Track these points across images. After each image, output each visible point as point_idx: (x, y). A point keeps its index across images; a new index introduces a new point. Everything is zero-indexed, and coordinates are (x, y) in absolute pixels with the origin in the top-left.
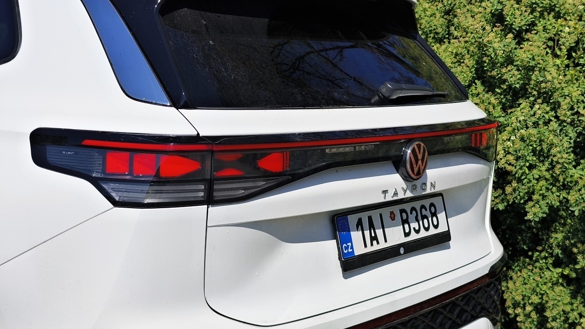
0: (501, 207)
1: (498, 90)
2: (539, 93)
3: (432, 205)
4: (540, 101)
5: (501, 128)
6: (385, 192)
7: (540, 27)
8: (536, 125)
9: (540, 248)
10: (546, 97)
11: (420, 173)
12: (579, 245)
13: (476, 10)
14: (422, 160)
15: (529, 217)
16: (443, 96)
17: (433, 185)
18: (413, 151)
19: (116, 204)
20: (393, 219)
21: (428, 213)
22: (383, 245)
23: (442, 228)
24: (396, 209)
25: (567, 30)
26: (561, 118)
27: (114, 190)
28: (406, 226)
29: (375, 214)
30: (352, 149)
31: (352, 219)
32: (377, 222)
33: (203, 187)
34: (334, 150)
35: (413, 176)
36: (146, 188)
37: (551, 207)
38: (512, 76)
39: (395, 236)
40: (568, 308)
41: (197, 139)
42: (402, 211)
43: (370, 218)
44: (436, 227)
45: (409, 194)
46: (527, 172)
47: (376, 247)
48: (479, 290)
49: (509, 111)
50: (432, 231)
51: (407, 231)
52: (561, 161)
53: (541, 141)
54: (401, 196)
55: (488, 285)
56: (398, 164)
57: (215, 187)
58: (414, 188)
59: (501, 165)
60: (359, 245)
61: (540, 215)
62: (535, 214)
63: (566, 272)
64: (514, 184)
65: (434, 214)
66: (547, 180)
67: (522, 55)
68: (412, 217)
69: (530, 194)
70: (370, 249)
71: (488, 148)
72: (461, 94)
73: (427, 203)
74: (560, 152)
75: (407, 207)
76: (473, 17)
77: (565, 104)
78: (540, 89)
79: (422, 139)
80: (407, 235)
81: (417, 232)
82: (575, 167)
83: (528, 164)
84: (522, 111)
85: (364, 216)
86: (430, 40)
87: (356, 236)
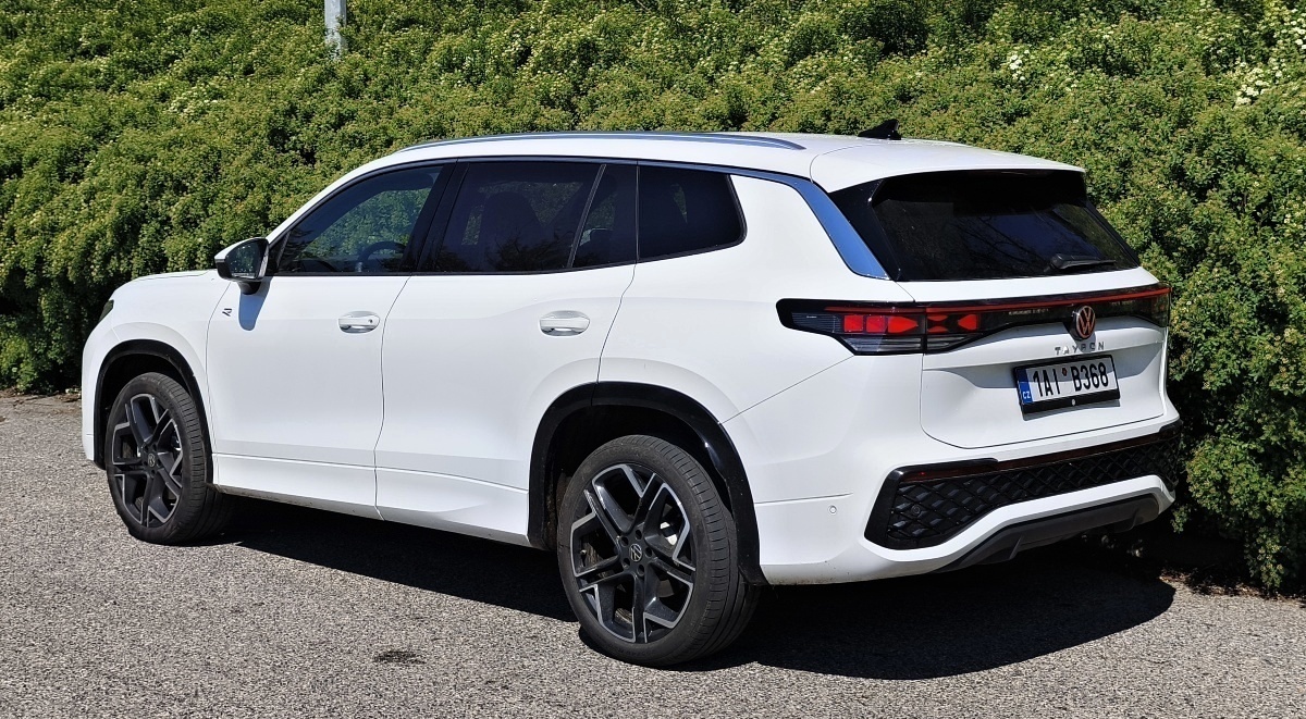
0: (1178, 378)
1: (1175, 254)
2: (1218, 255)
3: (1101, 365)
4: (1218, 264)
5: (1176, 293)
6: (1057, 349)
7: (1224, 182)
8: (1214, 289)
9: (1222, 420)
10: (1227, 260)
11: (1089, 333)
12: (1264, 415)
13: (1154, 164)
14: (1091, 321)
15: (1207, 386)
16: (1112, 264)
17: (1101, 346)
18: (1082, 314)
19: (856, 353)
20: (1065, 375)
21: (1097, 372)
22: (1056, 396)
23: (1111, 387)
24: (1068, 366)
25: (1256, 184)
26: (1242, 281)
27: (856, 343)
28: (1077, 381)
29: (1049, 369)
30: (1029, 312)
31: (1030, 372)
32: (1050, 375)
33: (919, 340)
34: (1015, 313)
35: (1082, 336)
36: (879, 341)
37: (1232, 376)
38: (1186, 235)
39: (1067, 389)
40: (1256, 487)
41: (913, 304)
42: (1073, 368)
43: (1045, 372)
44: (1105, 385)
45: (1079, 352)
46: (1203, 338)
47: (1050, 397)
48: (1148, 447)
49: (1187, 275)
50: (1102, 388)
51: (1078, 385)
52: (1240, 326)
53: (1220, 306)
54: (1072, 353)
55: (1159, 444)
56: (1069, 326)
57: (929, 340)
58: (1083, 347)
59: (1175, 331)
60: (1036, 393)
61: (1218, 384)
62: (1211, 383)
63: (1253, 446)
64: (1189, 351)
65: (1103, 373)
66: (1228, 347)
67: (1199, 213)
68: (1082, 374)
69: (1207, 361)
70: (1045, 398)
71: (1161, 312)
72: (1130, 260)
73: (1096, 362)
74: (1239, 317)
75: (1078, 365)
76: (1150, 171)
77: (1246, 266)
78: (1218, 250)
79: (1090, 304)
80: (1078, 389)
81: (1088, 387)
82: (1260, 333)
83: (1204, 330)
84: (1201, 274)
85: (1040, 370)
86: (1103, 197)
87: (1033, 386)
